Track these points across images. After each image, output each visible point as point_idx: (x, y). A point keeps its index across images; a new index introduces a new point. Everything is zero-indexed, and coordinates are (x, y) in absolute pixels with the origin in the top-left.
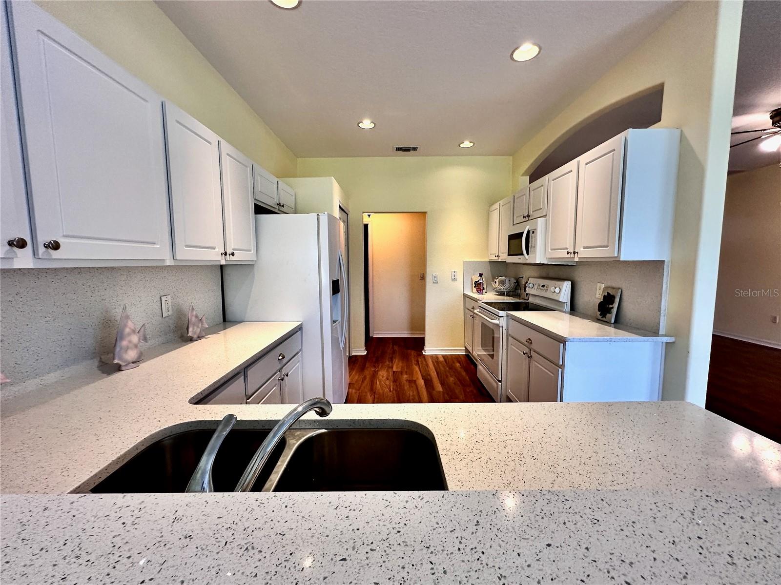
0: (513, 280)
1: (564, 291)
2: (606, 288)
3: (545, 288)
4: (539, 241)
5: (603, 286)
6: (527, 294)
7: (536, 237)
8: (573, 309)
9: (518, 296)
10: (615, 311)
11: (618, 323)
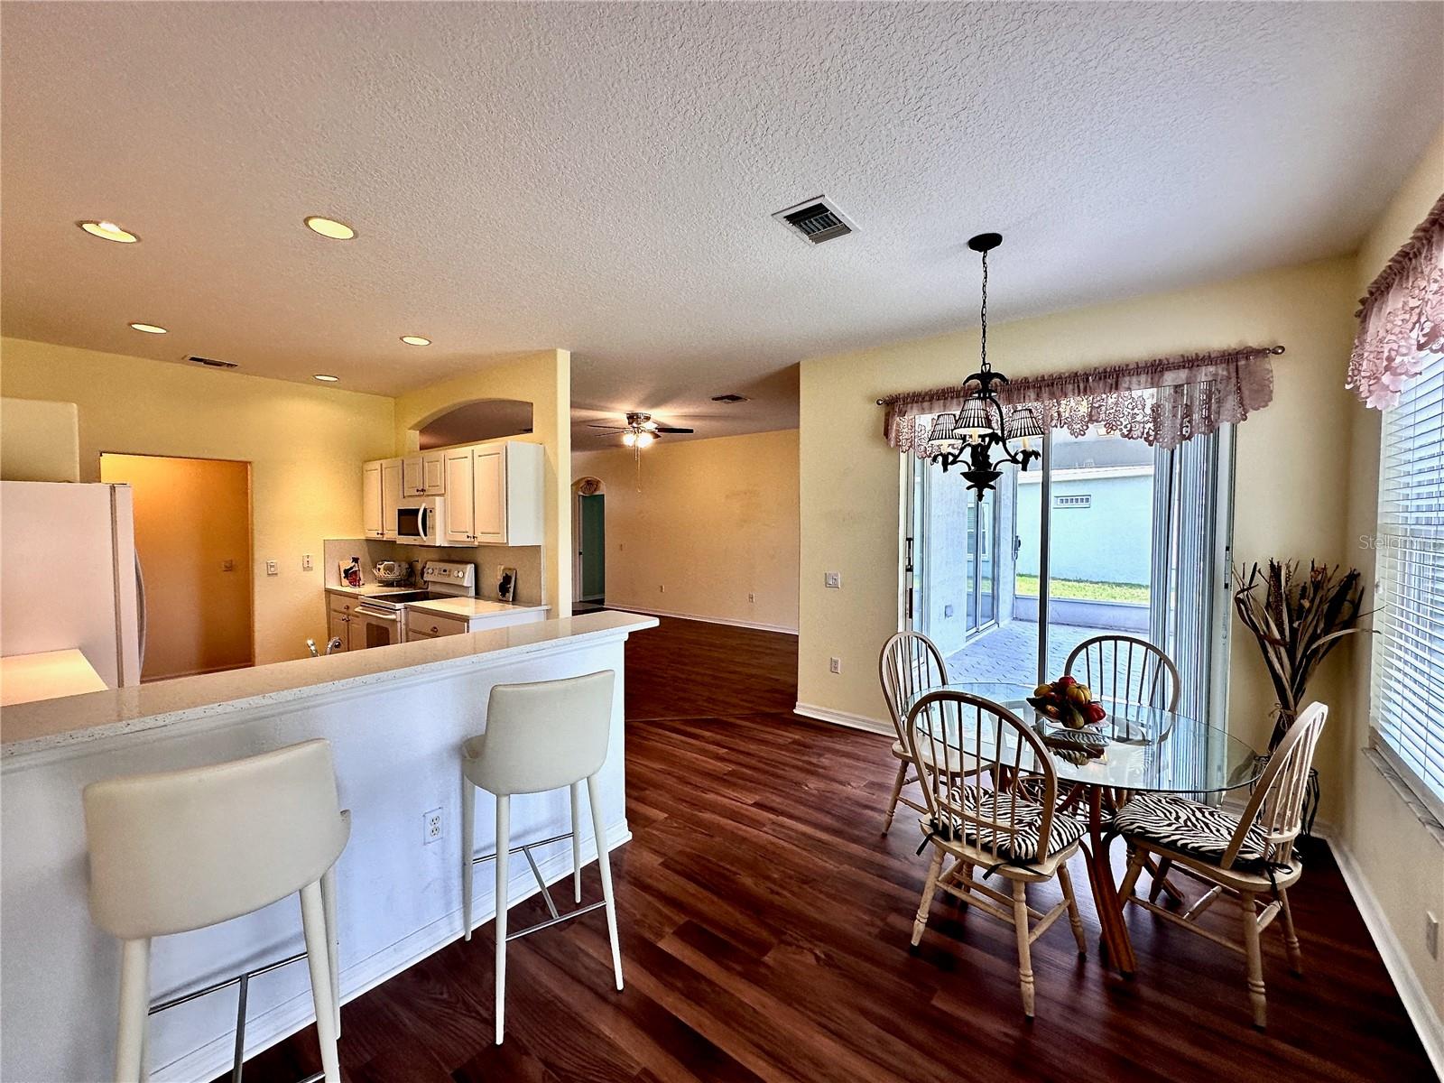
0: (405, 565)
1: (467, 576)
2: (504, 570)
3: (447, 573)
4: (438, 520)
5: (502, 567)
6: (425, 582)
7: (434, 516)
8: (478, 594)
9: (413, 585)
10: (512, 590)
11: (515, 601)
